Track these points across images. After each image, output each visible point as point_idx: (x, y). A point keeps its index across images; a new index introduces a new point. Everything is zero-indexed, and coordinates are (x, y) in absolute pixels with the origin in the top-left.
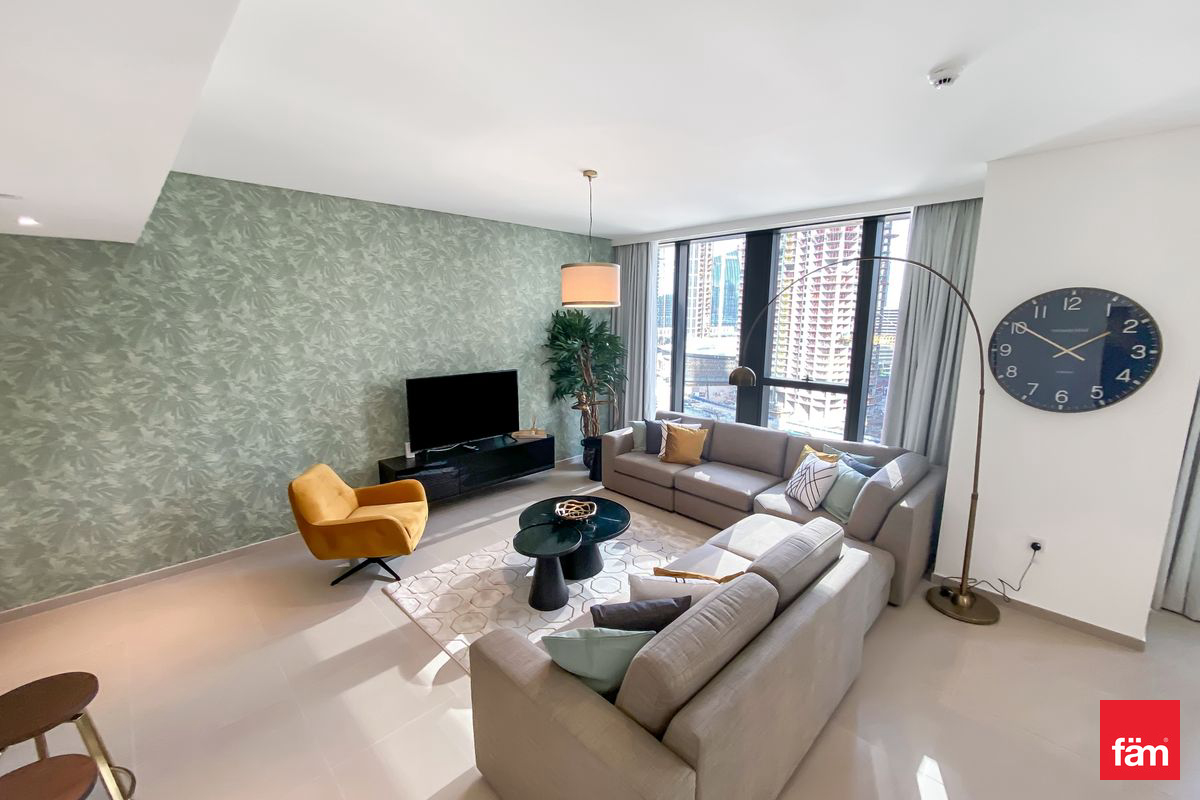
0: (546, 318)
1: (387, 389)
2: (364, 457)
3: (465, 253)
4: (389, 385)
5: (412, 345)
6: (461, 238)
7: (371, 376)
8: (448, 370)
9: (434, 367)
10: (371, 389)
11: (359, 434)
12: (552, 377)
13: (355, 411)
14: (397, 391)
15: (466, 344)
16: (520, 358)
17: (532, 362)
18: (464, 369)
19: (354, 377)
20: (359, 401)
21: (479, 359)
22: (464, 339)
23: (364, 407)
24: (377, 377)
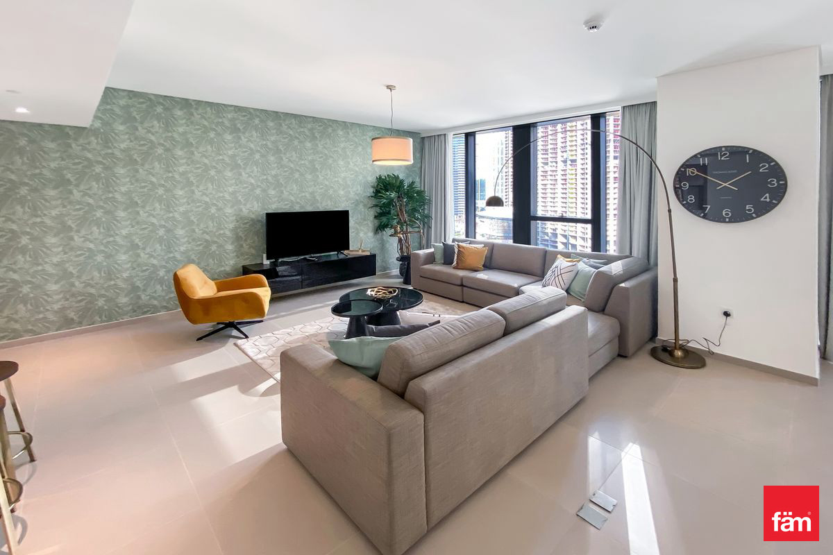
0: (372, 179)
1: (252, 220)
2: (231, 262)
3: (314, 138)
4: (253, 216)
5: (272, 192)
6: (311, 130)
7: (241, 210)
8: (297, 209)
10: (240, 219)
11: (230, 247)
12: (376, 217)
13: (228, 233)
14: (259, 221)
15: (312, 193)
16: (352, 204)
17: (361, 206)
18: (309, 209)
19: (229, 210)
20: (231, 226)
21: (321, 203)
22: (311, 190)
23: (234, 230)
24: (245, 212)
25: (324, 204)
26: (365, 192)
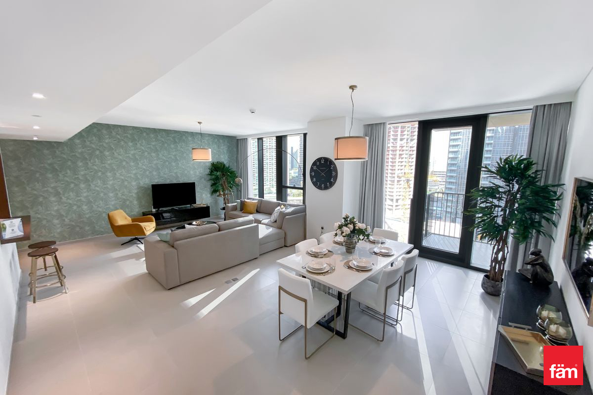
1: (145, 188)
2: (137, 210)
3: (175, 142)
5: (155, 173)
6: (174, 138)
7: (140, 183)
8: (168, 182)
9: (163, 181)
10: (140, 188)
11: (135, 202)
12: (211, 186)
13: (134, 195)
14: (149, 189)
17: (203, 180)
18: (175, 182)
19: (134, 183)
20: (136, 191)
22: (175, 171)
23: (137, 193)
24: (142, 183)
25: (182, 179)
26: (204, 172)
